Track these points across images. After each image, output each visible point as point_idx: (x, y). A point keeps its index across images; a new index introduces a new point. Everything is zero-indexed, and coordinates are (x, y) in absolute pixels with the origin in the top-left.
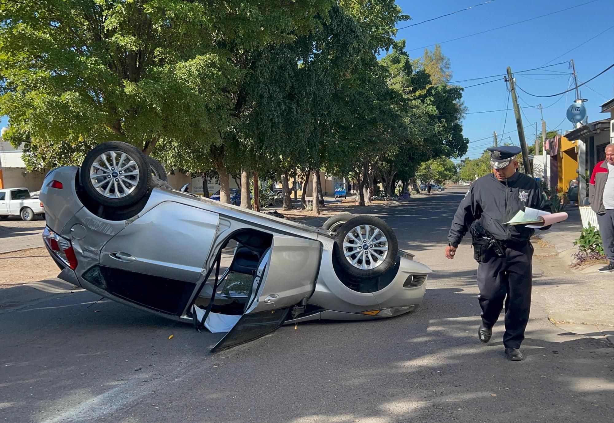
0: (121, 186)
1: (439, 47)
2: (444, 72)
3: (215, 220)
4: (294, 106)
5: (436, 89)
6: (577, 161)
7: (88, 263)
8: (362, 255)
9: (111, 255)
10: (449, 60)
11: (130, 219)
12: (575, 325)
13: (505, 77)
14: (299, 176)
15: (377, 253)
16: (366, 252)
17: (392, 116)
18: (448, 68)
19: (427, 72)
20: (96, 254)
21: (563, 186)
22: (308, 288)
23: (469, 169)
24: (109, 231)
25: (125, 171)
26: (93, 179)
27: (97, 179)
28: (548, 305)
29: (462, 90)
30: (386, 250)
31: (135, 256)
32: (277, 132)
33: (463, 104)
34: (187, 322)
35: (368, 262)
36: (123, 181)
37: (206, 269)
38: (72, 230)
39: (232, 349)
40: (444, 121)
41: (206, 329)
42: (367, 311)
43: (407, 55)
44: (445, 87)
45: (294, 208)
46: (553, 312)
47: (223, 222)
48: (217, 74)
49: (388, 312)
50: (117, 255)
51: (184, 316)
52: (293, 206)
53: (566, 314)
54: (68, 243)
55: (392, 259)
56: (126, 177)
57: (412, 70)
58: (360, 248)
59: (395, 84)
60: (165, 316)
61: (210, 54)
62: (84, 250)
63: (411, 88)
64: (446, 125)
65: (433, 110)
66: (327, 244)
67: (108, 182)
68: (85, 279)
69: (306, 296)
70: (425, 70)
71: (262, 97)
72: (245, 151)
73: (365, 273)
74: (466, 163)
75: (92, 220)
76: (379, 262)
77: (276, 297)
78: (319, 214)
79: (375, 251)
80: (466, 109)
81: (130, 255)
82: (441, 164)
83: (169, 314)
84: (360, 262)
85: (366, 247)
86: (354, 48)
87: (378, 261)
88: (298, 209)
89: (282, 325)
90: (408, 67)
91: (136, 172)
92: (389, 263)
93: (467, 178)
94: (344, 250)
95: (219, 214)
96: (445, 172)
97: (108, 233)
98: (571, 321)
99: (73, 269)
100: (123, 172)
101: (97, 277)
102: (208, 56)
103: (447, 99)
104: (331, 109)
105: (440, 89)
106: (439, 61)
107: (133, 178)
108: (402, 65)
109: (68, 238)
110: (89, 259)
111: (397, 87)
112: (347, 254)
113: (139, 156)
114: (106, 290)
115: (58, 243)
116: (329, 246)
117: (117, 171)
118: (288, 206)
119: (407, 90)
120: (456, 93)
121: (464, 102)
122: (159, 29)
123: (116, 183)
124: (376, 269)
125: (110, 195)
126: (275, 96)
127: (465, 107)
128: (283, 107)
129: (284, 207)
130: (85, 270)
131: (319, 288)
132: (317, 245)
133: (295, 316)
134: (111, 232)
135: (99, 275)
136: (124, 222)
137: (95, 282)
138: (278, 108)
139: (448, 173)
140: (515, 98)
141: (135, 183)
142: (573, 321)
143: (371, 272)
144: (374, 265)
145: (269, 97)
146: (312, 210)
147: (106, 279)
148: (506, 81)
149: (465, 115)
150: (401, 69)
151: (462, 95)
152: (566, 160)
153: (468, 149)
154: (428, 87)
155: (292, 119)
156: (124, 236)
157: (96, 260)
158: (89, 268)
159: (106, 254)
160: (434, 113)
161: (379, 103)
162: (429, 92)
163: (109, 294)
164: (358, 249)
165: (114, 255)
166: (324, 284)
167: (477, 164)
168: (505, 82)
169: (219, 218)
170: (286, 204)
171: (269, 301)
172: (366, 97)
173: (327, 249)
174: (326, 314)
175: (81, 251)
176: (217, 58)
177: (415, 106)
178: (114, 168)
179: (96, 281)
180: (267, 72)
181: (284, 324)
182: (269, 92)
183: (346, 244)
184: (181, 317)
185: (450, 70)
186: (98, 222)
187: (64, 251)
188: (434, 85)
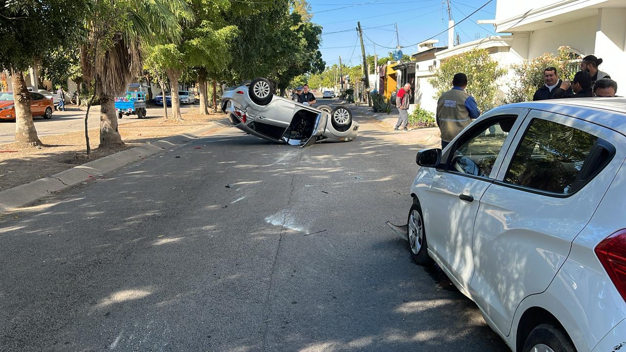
0: (263, 94)
3: (294, 106)
5: (305, 26)
6: (396, 81)
8: (340, 119)
11: (266, 105)
17: (294, 49)
18: (311, 10)
19: (298, 14)
21: (387, 95)
22: (323, 130)
24: (260, 109)
26: (254, 91)
27: (256, 91)
29: (322, 28)
30: (348, 117)
31: (267, 118)
33: (322, 38)
34: (281, 142)
35: (342, 122)
38: (247, 109)
41: (289, 144)
42: (341, 138)
44: (311, 26)
47: (296, 107)
49: (346, 139)
54: (244, 113)
56: (265, 90)
62: (250, 116)
67: (259, 92)
68: (248, 126)
70: (297, 12)
73: (341, 125)
76: (346, 122)
79: (345, 118)
81: (265, 118)
83: (275, 139)
85: (342, 116)
91: (269, 89)
92: (349, 122)
94: (335, 117)
96: (301, 83)
99: (244, 123)
103: (313, 34)
105: (308, 26)
106: (304, 5)
107: (267, 91)
109: (244, 111)
110: (251, 119)
112: (336, 119)
113: (270, 83)
114: (255, 130)
115: (241, 113)
122: (207, 10)
125: (260, 97)
131: (327, 130)
133: (320, 140)
135: (254, 125)
137: (251, 127)
139: (302, 83)
140: (362, 41)
141: (268, 93)
144: (344, 123)
147: (256, 126)
148: (357, 30)
152: (390, 80)
154: (300, 24)
156: (264, 111)
157: (253, 119)
158: (250, 122)
159: (257, 117)
162: (301, 28)
163: (256, 132)
164: (339, 117)
165: (260, 118)
166: (328, 128)
173: (329, 117)
174: (328, 139)
175: (248, 116)
178: (261, 87)
184: (279, 140)
185: (311, 12)
186: (255, 106)
187: (242, 116)
188: (304, 23)
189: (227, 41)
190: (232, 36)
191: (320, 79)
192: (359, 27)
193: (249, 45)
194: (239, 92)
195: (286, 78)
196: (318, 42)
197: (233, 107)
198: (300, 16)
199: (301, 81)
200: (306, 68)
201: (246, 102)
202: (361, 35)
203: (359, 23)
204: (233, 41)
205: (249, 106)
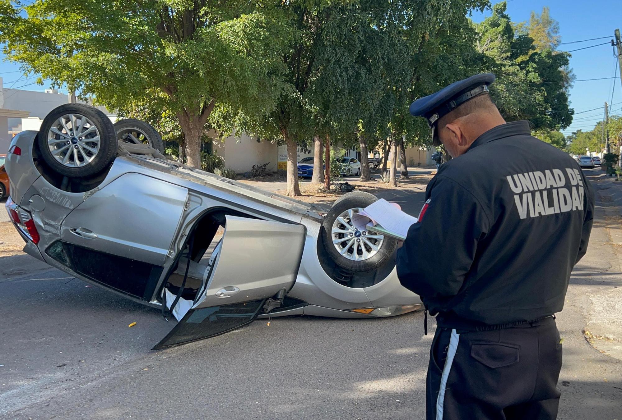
0: (81, 154)
1: (548, 9)
2: (551, 37)
3: (183, 195)
4: (363, 72)
5: (539, 55)
7: (50, 238)
8: (353, 244)
9: (72, 230)
10: (558, 23)
11: (89, 192)
12: (616, 342)
13: (612, 40)
14: (380, 146)
15: (371, 242)
16: (358, 240)
18: (556, 32)
19: (529, 36)
20: (57, 229)
22: (288, 278)
23: (580, 142)
24: (68, 203)
25: (86, 137)
26: (51, 145)
27: (56, 145)
28: (591, 312)
29: (570, 56)
30: (381, 239)
31: (96, 233)
32: (342, 100)
33: (571, 72)
34: (156, 308)
35: (360, 252)
36: (84, 149)
37: (174, 251)
38: (31, 201)
39: (183, 346)
40: (543, 90)
42: (358, 308)
43: (508, 18)
44: (549, 53)
45: (372, 179)
46: (592, 323)
47: (193, 198)
48: (264, 35)
49: (385, 311)
50: (77, 231)
51: (154, 301)
52: (371, 178)
53: (608, 326)
54: (29, 214)
55: (388, 250)
56: (87, 143)
57: (513, 34)
58: (352, 234)
59: (492, 49)
60: (134, 300)
61: (256, 13)
62: (45, 224)
63: (509, 54)
64: (546, 95)
65: (534, 77)
66: (312, 229)
67: (68, 149)
68: (48, 255)
69: (284, 288)
70: (528, 34)
71: (328, 61)
72: (309, 118)
73: (356, 264)
74: (577, 135)
75: (49, 191)
76: (373, 253)
77: (235, 290)
78: (396, 186)
79: (370, 239)
80: (574, 77)
81: (91, 232)
82: (547, 136)
83: (137, 298)
84: (351, 251)
85: (358, 235)
86: (433, 7)
87: (372, 251)
88: (377, 181)
89: (256, 318)
90: (508, 31)
91: (97, 138)
92: (384, 254)
93: (578, 151)
94: (333, 236)
95: (189, 189)
97: (67, 206)
98: (611, 337)
99: (35, 244)
100: (83, 138)
101: (60, 254)
102: (253, 15)
103: (552, 65)
104: (406, 74)
106: (546, 25)
107: (94, 144)
108: (501, 28)
109: (28, 209)
110: (50, 234)
111: (493, 53)
112: (335, 240)
113: (100, 119)
114: (70, 267)
115: (18, 215)
116: (314, 230)
117: (76, 137)
118: (366, 177)
119: (504, 55)
120: (562, 59)
121: (572, 69)
123: (75, 151)
124: (369, 261)
125: (70, 163)
126: (343, 61)
127: (573, 75)
128: (351, 73)
129: (362, 178)
130: (48, 246)
131: (301, 279)
132: (300, 230)
133: (268, 311)
134: (70, 205)
135: (62, 251)
136: (83, 194)
137: (58, 259)
138: (344, 73)
141: (95, 151)
142: (615, 337)
143: (362, 264)
144: (366, 256)
145: (336, 61)
146: (389, 182)
147: (70, 256)
148: (613, 45)
149: (572, 84)
150: (500, 33)
151: (569, 62)
153: (572, 121)
154: (531, 52)
155: (359, 85)
156: (84, 210)
157: (58, 235)
158: (51, 242)
159: (66, 229)
160: (536, 81)
161: (465, 69)
162: (532, 58)
163: (74, 272)
164: (349, 236)
165: (75, 230)
166: (306, 275)
167: (588, 137)
168: (612, 47)
169: (188, 193)
170: (364, 175)
171: (222, 295)
172: (451, 62)
173: (312, 235)
174: (310, 309)
175: (42, 225)
176: (263, 17)
177: (513, 73)
178: (73, 133)
179: (59, 257)
180: (334, 35)
181: (258, 318)
182: (336, 56)
183: (335, 229)
184: (151, 302)
185: (558, 35)
186: (56, 193)
187: (25, 223)
188: (538, 51)
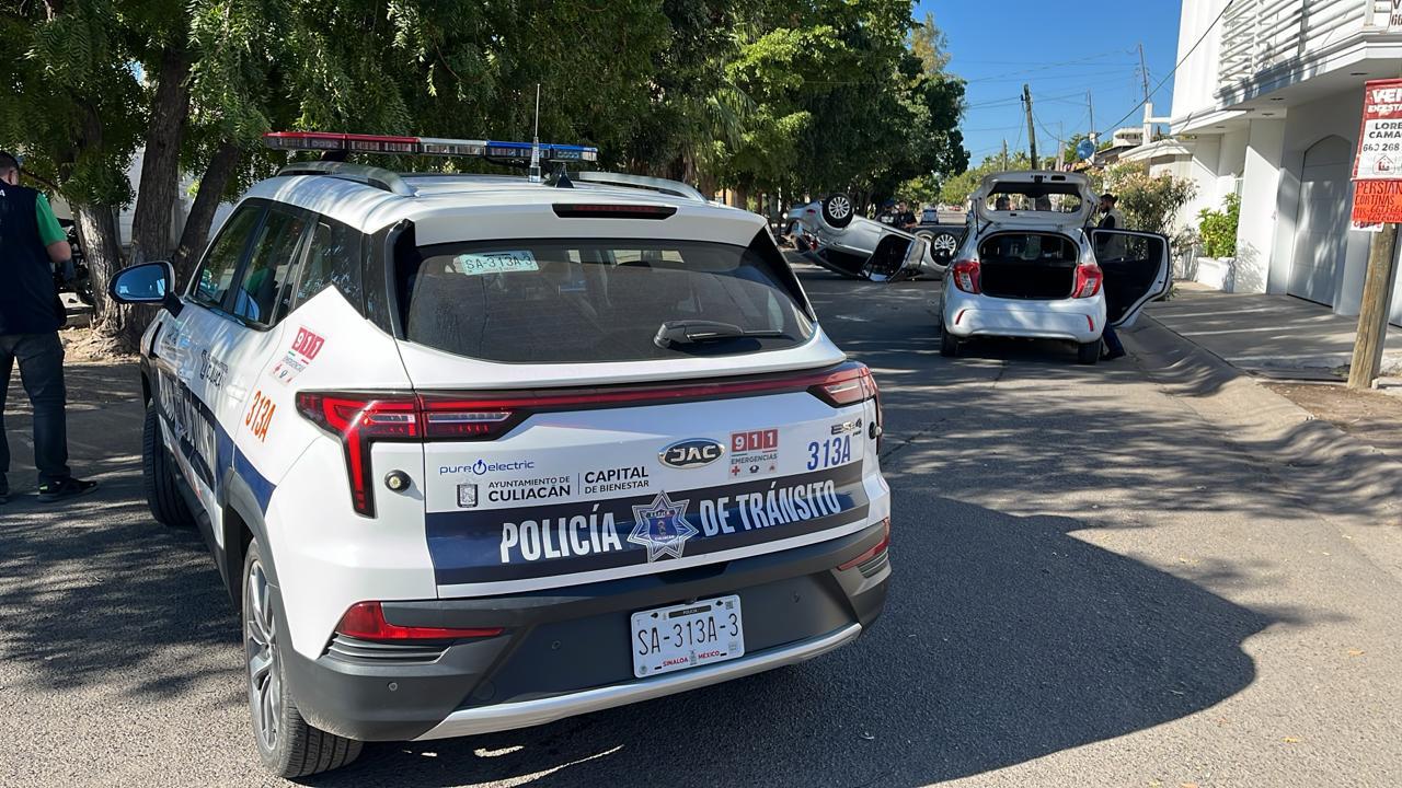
0: (841, 213)
2: (940, 53)
5: (929, 82)
9: (833, 243)
11: (844, 228)
13: (1022, 96)
17: (901, 137)
18: (945, 46)
19: (918, 56)
22: (917, 261)
25: (843, 206)
27: (831, 209)
29: (965, 84)
33: (965, 103)
34: (861, 277)
37: (874, 252)
41: (870, 280)
44: (942, 80)
50: (838, 244)
56: (843, 209)
60: (853, 274)
67: (836, 211)
69: (919, 267)
70: (915, 53)
91: (848, 207)
103: (945, 95)
105: (936, 81)
106: (932, 37)
107: (846, 209)
116: (929, 245)
117: (840, 206)
120: (955, 89)
121: (966, 100)
123: (839, 211)
125: (837, 216)
131: (923, 263)
133: (914, 274)
134: (836, 233)
136: (841, 228)
140: (1030, 120)
141: (847, 212)
148: (1023, 100)
151: (965, 91)
153: (968, 166)
154: (920, 76)
156: (841, 235)
162: (921, 86)
166: (926, 261)
174: (925, 275)
181: (910, 277)
184: (859, 275)
185: (947, 50)
186: (829, 228)
188: (927, 74)
189: (793, 133)
190: (801, 125)
191: (969, 184)
192: (1027, 93)
193: (823, 133)
194: (810, 211)
195: (887, 184)
196: (956, 111)
197: (800, 229)
198: (920, 61)
199: (925, 187)
200: (927, 166)
201: (819, 224)
202: (1029, 109)
203: (1026, 86)
204: (800, 133)
205: (821, 228)
